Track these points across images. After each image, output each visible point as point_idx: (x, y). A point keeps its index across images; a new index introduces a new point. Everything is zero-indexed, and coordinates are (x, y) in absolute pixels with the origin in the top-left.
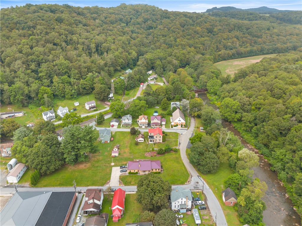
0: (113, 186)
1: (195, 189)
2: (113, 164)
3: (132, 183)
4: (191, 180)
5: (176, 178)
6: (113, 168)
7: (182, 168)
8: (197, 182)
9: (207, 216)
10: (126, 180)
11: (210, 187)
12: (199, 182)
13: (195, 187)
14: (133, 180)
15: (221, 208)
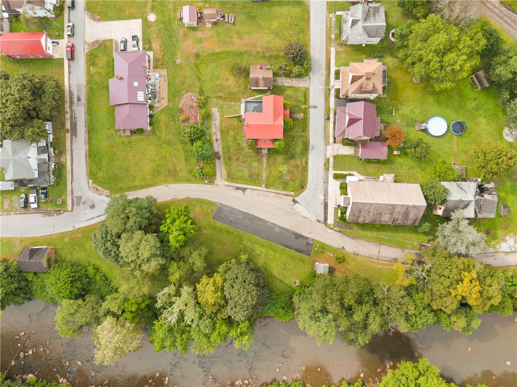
0: (86, 30)
1: (74, 198)
2: (152, 17)
3: (91, 68)
4: (100, 195)
5: (106, 162)
6: (140, 20)
7: (137, 179)
8: (95, 206)
9: (8, 205)
10: (100, 55)
11: (78, 229)
12: (94, 210)
13: (80, 198)
14: (100, 70)
15: (26, 236)
